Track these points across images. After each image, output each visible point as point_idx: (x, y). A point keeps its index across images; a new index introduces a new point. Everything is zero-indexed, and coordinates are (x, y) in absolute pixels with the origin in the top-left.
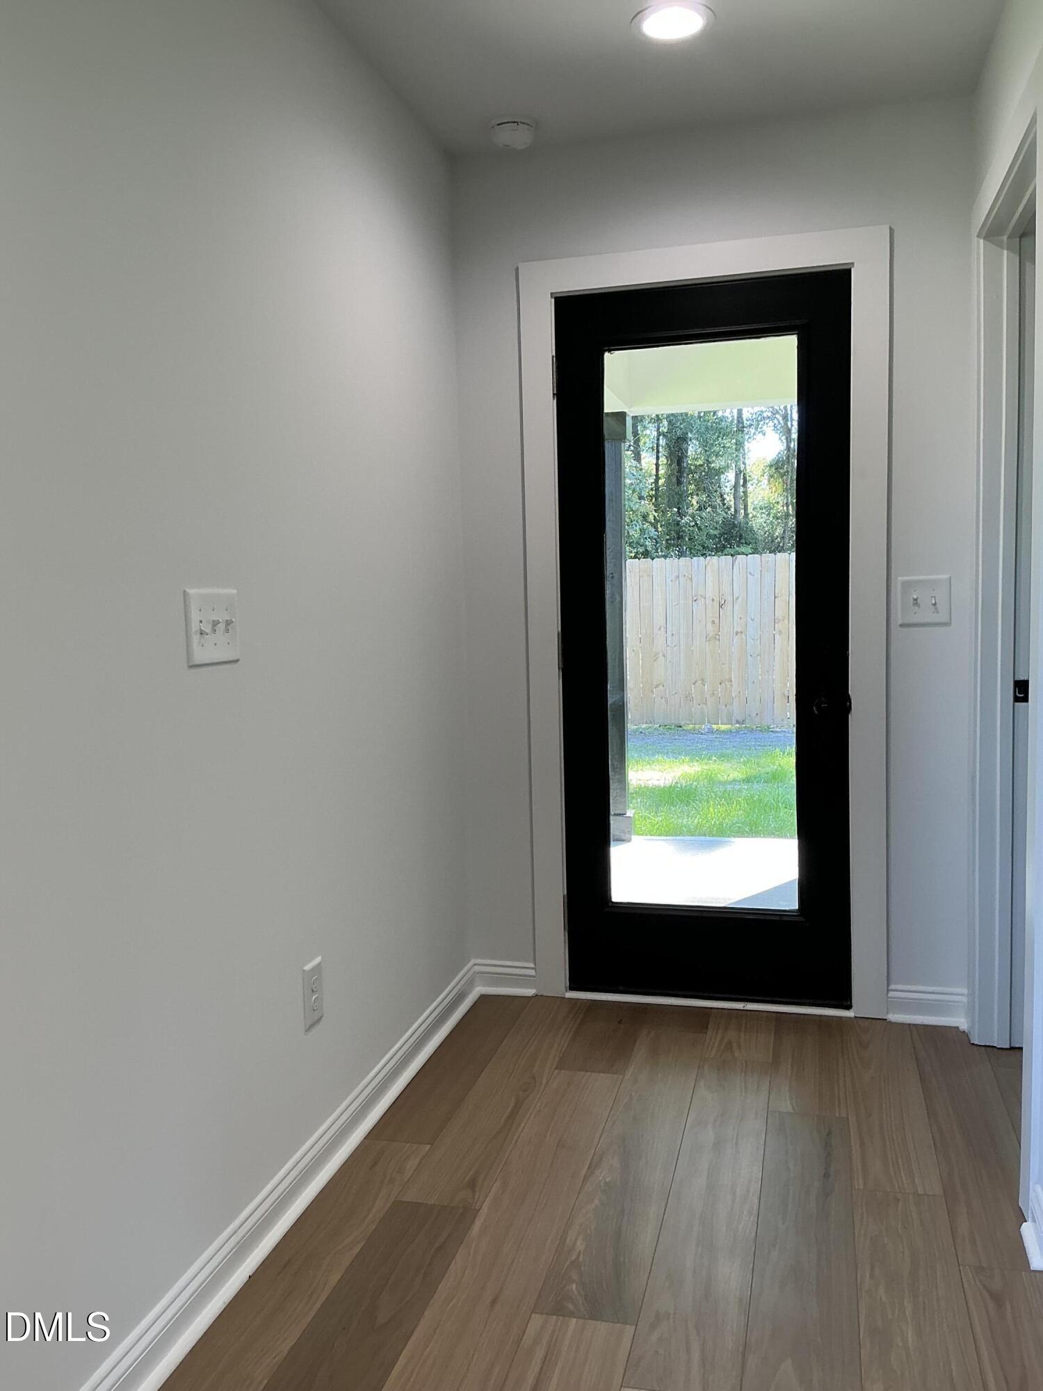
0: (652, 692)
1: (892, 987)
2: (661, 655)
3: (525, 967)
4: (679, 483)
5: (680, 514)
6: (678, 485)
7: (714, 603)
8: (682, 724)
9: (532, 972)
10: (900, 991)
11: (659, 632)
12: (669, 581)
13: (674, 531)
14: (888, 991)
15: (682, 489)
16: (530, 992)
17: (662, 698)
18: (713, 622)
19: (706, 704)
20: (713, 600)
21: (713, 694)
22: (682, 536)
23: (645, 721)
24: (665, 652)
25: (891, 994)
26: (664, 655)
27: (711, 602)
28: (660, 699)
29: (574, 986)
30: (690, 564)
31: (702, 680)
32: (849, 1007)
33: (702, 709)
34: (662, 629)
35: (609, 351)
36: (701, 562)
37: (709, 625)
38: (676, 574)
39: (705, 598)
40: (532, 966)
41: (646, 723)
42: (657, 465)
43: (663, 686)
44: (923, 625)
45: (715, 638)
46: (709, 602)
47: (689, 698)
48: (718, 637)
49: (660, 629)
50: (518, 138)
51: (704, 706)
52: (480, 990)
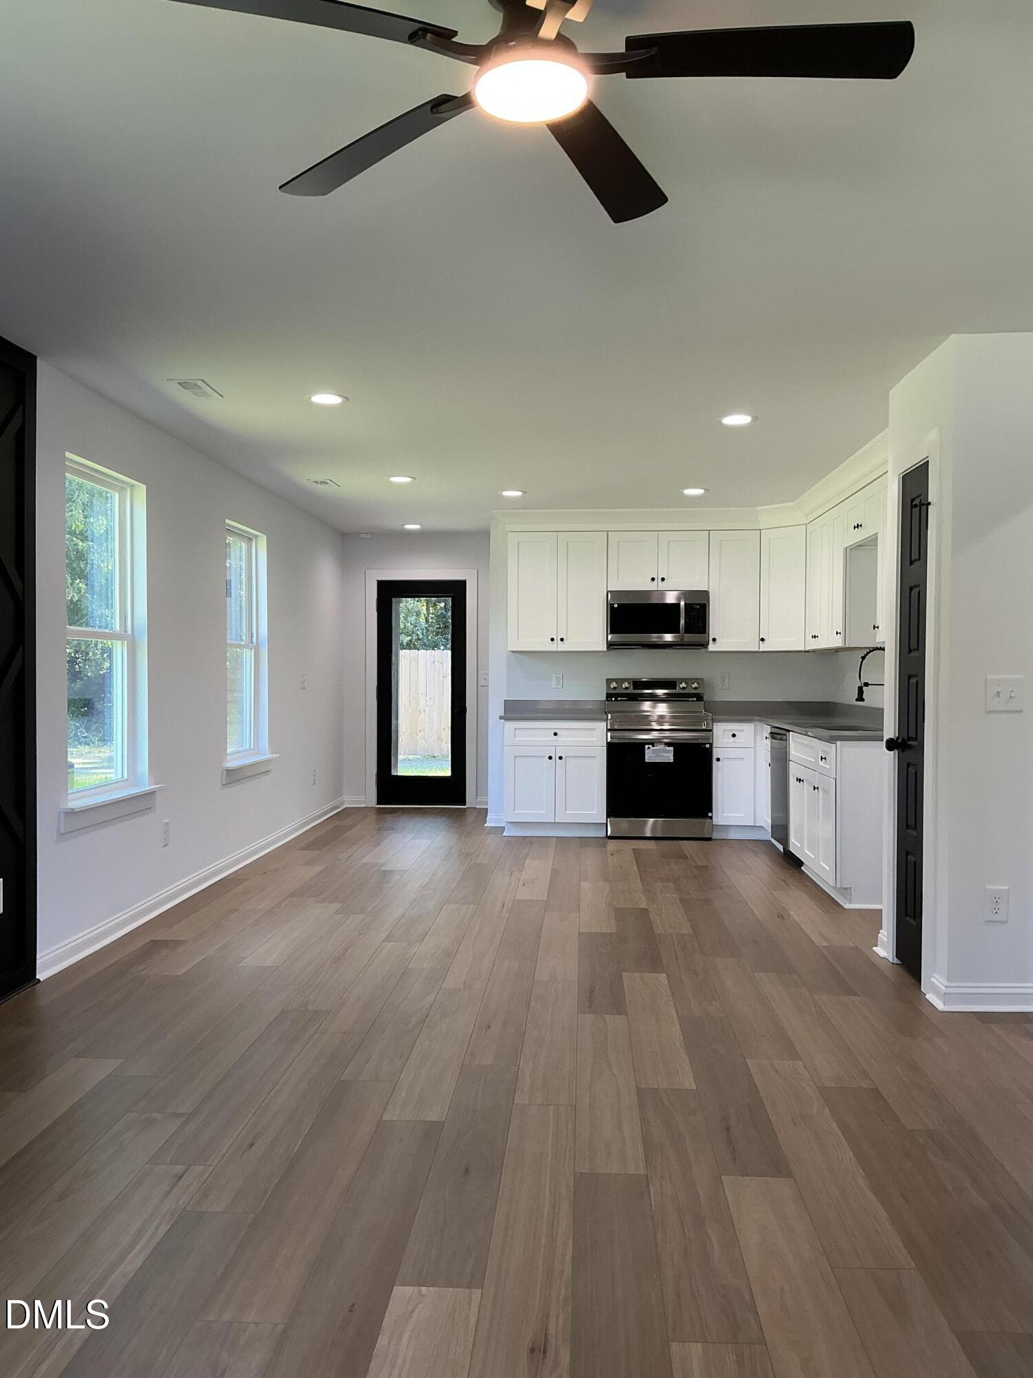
0: (417, 735)
1: (476, 799)
2: (422, 711)
3: (362, 798)
8: (435, 756)
9: (365, 800)
10: (478, 799)
11: (423, 695)
16: (364, 806)
23: (411, 753)
24: (425, 710)
28: (421, 740)
29: (378, 804)
32: (465, 805)
40: (365, 797)
41: (413, 754)
43: (424, 731)
47: (440, 739)
52: (346, 806)
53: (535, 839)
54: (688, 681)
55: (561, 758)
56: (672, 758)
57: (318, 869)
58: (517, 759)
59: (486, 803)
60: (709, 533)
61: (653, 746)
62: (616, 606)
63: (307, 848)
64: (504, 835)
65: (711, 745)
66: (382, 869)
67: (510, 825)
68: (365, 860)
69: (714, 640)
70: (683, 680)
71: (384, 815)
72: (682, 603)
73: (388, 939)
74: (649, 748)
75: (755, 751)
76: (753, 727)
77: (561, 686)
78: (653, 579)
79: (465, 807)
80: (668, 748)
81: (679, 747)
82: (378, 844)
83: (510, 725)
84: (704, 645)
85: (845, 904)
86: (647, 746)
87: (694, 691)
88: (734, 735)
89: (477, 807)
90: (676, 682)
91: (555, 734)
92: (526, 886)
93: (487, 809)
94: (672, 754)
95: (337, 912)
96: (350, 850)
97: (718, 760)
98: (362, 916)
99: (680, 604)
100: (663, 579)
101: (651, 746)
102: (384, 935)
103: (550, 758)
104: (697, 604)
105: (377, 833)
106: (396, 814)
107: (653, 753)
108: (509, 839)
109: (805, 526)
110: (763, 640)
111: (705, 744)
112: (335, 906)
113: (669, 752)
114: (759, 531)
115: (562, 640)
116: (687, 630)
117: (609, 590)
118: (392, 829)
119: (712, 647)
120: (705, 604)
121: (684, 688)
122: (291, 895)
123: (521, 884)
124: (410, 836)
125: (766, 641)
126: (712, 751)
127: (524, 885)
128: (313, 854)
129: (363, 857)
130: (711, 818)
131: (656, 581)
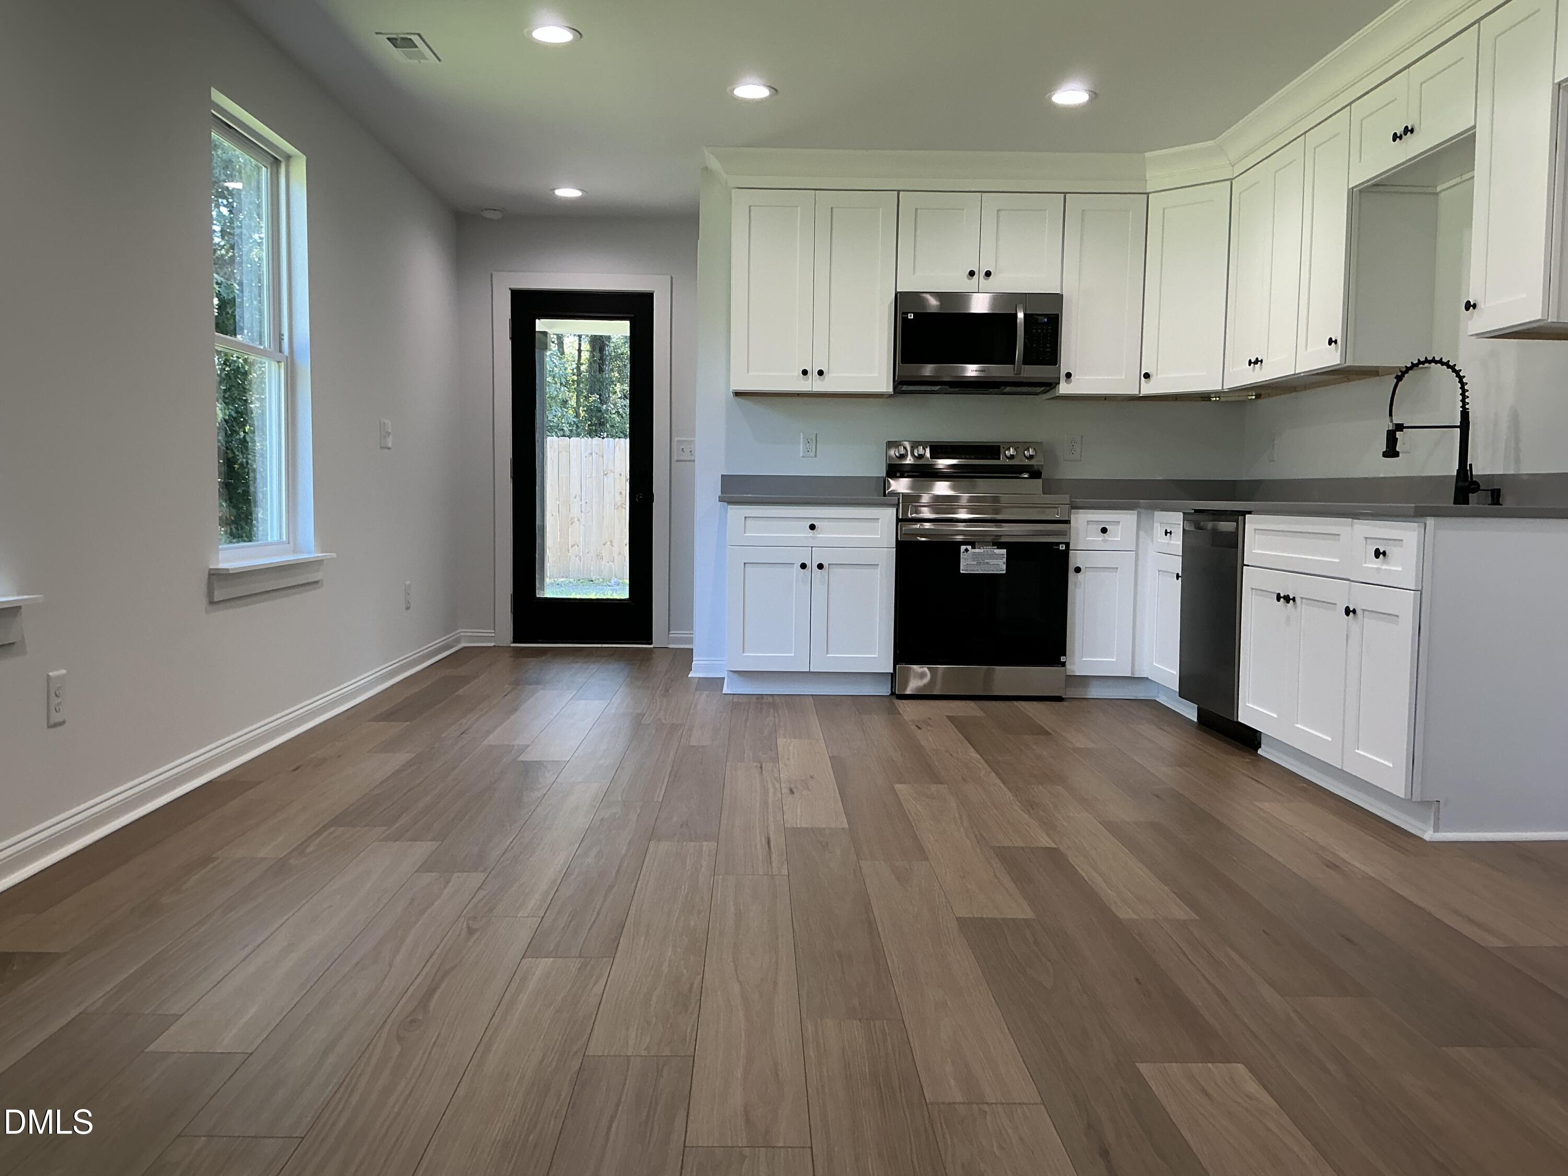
0: (569, 551)
1: (670, 632)
2: (576, 519)
3: (489, 632)
4: (601, 370)
5: (602, 402)
6: (600, 373)
7: (622, 477)
8: (593, 579)
9: (493, 635)
10: (674, 633)
11: (575, 500)
12: (583, 456)
13: (595, 416)
14: (669, 634)
15: (604, 376)
16: (492, 644)
17: (576, 556)
18: (621, 493)
19: (613, 562)
20: (621, 475)
21: (620, 553)
22: (603, 422)
23: (561, 576)
24: (580, 518)
25: (670, 635)
26: (579, 520)
27: (619, 476)
28: (574, 558)
29: (514, 642)
30: (601, 443)
31: (611, 542)
32: (651, 643)
33: (610, 566)
34: (578, 497)
35: (539, 319)
36: (611, 443)
37: (617, 495)
38: (589, 451)
39: (614, 473)
40: (493, 631)
41: (563, 577)
42: (580, 351)
43: (578, 546)
44: (685, 461)
45: (622, 506)
46: (617, 476)
47: (599, 557)
48: (624, 506)
49: (575, 497)
50: (496, 216)
51: (612, 563)
52: (463, 644)
53: (777, 700)
54: (1020, 446)
55: (820, 566)
56: (1004, 567)
57: (401, 758)
58: (749, 569)
59: (690, 641)
60: (1065, 197)
61: (973, 547)
62: (911, 316)
63: (390, 716)
64: (724, 692)
65: (1067, 545)
66: (521, 758)
67: (735, 676)
68: (492, 739)
69: (1069, 375)
70: (1009, 445)
71: (525, 660)
72: (1021, 315)
73: (533, 949)
74: (967, 550)
75: (1137, 555)
76: (1135, 517)
77: (813, 454)
78: (972, 274)
79: (651, 646)
80: (997, 551)
81: (1015, 551)
82: (515, 710)
83: (736, 513)
84: (1052, 385)
85: (1425, 832)
86: (963, 548)
87: (1027, 462)
88: (1104, 530)
89: (671, 646)
90: (999, 447)
91: (812, 527)
92: (797, 795)
93: (692, 649)
94: (1005, 560)
95: (426, 867)
96: (464, 721)
97: (1078, 570)
98: (477, 878)
99: (1016, 315)
100: (988, 274)
101: (969, 547)
102: (525, 935)
103: (803, 566)
104: (1045, 315)
105: (514, 689)
106: (544, 658)
107: (973, 559)
108: (736, 700)
109: (1229, 183)
110: (1147, 376)
111: (1058, 544)
112: (423, 849)
113: (999, 556)
114: (1146, 196)
115: (821, 373)
116: (1027, 360)
117: (898, 290)
118: (538, 683)
119: (1064, 388)
120: (1057, 315)
121: (1012, 457)
122: (336, 821)
123: (785, 791)
124: (569, 695)
125: (1153, 379)
126: (1068, 553)
127: (792, 792)
128: (395, 729)
129: (489, 733)
130: (1063, 664)
131: (976, 276)
